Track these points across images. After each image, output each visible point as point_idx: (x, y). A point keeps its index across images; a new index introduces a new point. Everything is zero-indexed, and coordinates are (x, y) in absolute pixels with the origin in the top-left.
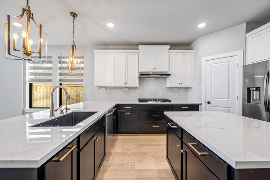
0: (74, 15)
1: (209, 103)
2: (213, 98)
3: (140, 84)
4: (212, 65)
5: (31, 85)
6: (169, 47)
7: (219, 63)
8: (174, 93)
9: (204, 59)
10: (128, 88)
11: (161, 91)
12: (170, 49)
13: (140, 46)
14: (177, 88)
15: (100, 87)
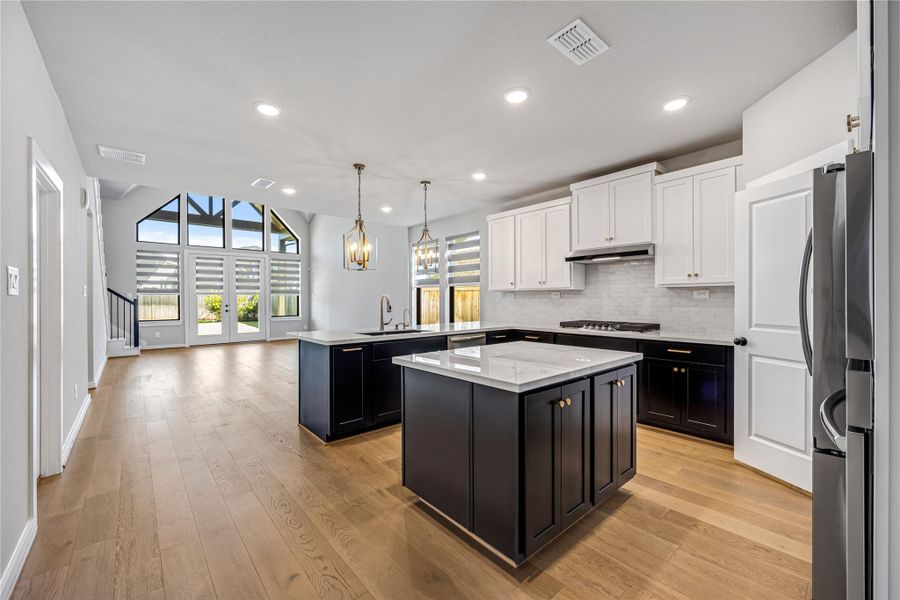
2: (757, 325)
3: (586, 282)
4: (754, 206)
5: (419, 290)
6: (654, 166)
7: (772, 198)
8: (696, 306)
12: (658, 173)
13: (573, 187)
14: (707, 292)
15: (506, 293)
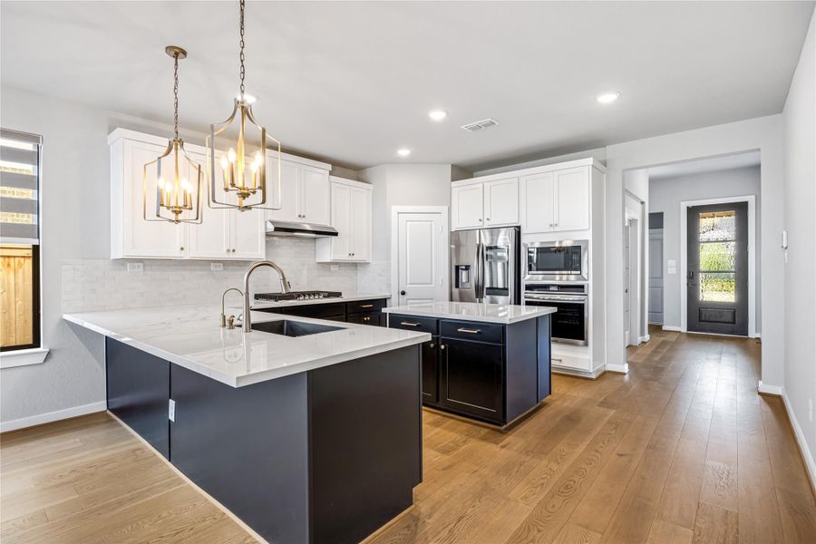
0: (178, 53)
1: (403, 293)
9: (395, 209)
10: (222, 265)
11: (305, 272)
